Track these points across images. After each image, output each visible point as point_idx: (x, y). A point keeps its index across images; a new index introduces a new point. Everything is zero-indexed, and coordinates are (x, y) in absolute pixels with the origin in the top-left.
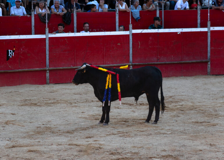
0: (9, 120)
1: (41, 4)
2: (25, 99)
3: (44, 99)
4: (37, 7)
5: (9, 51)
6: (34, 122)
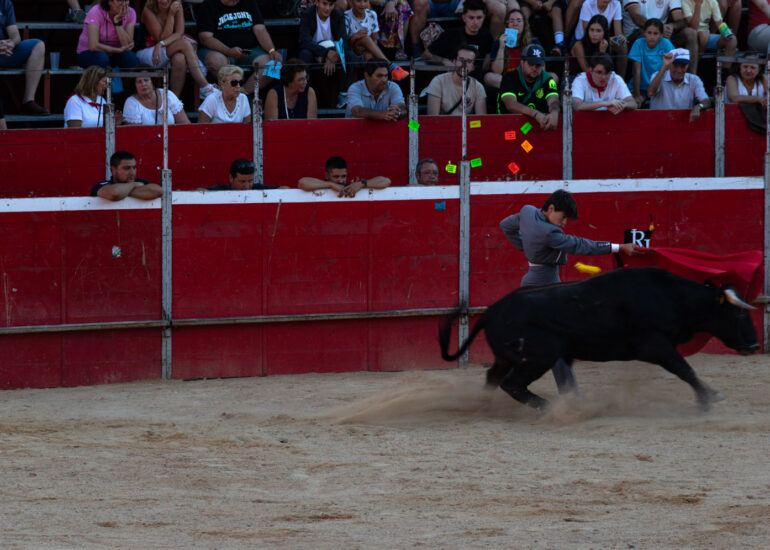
0: (629, 479)
1: (746, 67)
3: (755, 408)
4: (731, 80)
5: (634, 232)
6: (716, 489)
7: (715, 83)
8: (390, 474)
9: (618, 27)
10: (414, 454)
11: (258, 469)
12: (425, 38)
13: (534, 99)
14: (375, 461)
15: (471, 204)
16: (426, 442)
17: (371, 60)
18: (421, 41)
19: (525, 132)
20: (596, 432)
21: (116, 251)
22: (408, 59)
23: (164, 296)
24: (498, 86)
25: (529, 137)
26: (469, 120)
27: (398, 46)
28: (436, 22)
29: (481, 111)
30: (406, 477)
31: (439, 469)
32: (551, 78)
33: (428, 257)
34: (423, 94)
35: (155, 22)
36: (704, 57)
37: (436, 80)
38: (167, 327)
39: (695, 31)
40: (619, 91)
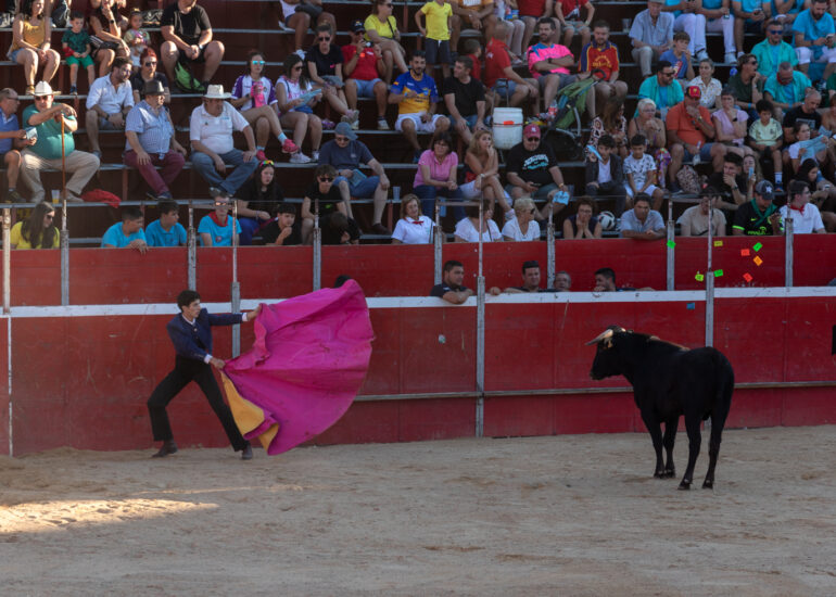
11: (548, 506)
13: (765, 223)
15: (714, 305)
18: (677, 179)
19: (757, 250)
20: (810, 481)
21: (442, 338)
23: (478, 372)
25: (760, 254)
26: (713, 240)
29: (722, 233)
34: (678, 222)
38: (480, 397)
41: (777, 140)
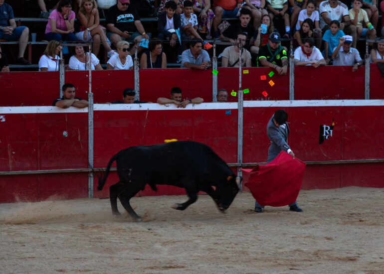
0: (322, 249)
1: (380, 45)
2: (350, 213)
4: (373, 51)
6: (365, 254)
7: (365, 53)
8: (203, 246)
9: (317, 24)
10: (215, 236)
11: (137, 243)
12: (221, 28)
13: (275, 59)
14: (196, 239)
15: (243, 112)
16: (221, 230)
17: (193, 39)
18: (218, 29)
19: (271, 76)
20: (305, 225)
21: (65, 133)
22: (212, 39)
23: (89, 157)
24: (257, 53)
25: (273, 78)
26: (243, 69)
27: (207, 32)
28: (226, 20)
29: (249, 65)
30: (211, 247)
31: (227, 244)
32: (284, 49)
33: (222, 138)
34: (220, 57)
35: (85, 19)
36: (360, 39)
37: (226, 50)
38: (91, 172)
39: (356, 27)
40: (318, 56)
41: (284, 4)
